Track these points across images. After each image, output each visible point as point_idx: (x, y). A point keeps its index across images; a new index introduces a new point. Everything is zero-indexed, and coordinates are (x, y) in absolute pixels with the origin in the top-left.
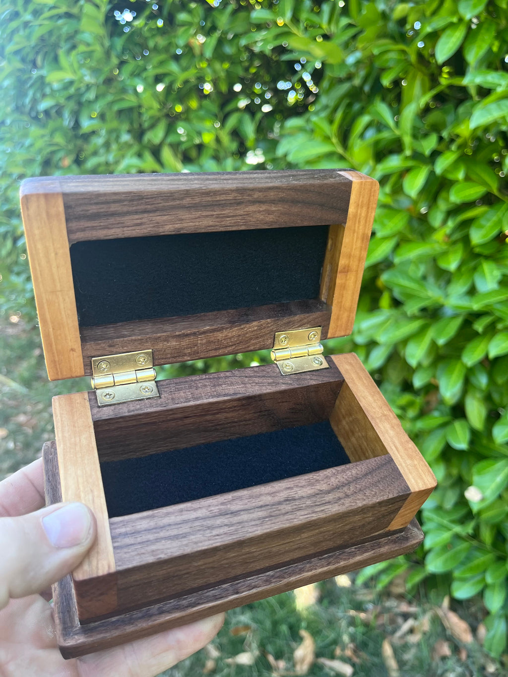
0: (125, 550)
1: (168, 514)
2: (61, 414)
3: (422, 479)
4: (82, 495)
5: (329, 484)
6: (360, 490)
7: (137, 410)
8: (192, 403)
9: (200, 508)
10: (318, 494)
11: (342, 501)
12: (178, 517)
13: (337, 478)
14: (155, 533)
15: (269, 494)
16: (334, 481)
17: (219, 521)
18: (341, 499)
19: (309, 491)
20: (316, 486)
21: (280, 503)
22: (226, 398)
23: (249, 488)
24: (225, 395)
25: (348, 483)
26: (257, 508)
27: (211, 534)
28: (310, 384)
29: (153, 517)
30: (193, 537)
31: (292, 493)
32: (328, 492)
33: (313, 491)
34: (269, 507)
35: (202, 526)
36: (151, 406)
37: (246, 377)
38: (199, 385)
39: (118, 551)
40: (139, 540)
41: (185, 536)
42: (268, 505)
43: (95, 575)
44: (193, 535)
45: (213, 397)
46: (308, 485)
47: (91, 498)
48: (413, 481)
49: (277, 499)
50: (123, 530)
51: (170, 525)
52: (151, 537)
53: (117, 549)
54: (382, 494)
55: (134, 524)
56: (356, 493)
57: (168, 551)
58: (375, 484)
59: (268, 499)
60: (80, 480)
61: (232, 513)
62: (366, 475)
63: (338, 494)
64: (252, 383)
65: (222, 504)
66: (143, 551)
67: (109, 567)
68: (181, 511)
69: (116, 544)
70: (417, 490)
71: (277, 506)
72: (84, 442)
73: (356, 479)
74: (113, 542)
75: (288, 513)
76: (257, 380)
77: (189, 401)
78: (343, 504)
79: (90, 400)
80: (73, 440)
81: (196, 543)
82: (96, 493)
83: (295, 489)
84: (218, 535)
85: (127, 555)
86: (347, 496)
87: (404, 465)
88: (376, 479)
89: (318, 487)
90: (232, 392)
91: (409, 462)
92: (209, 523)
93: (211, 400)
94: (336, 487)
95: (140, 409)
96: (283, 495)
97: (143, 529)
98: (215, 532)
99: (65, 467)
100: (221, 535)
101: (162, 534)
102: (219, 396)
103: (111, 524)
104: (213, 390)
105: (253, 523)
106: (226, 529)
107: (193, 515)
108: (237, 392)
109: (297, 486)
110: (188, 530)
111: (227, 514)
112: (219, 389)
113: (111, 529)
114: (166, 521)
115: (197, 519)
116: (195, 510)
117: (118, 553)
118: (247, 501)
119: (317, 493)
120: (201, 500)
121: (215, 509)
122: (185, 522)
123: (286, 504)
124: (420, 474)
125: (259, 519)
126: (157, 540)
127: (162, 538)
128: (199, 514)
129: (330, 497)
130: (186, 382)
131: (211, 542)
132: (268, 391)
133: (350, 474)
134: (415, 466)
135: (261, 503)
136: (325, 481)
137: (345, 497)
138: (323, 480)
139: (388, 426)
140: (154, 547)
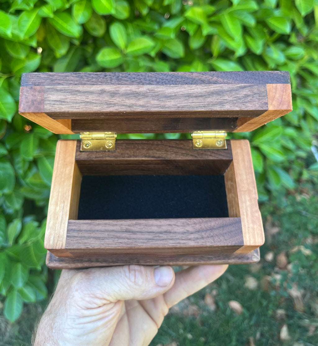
0: (72, 239)
1: (99, 224)
2: (60, 152)
3: (254, 238)
4: (59, 203)
5: (194, 228)
6: (212, 236)
7: (100, 157)
8: (132, 159)
9: (116, 225)
10: (185, 233)
11: (198, 240)
12: (103, 227)
13: (201, 225)
14: (89, 233)
15: (157, 226)
16: (198, 227)
17: (124, 235)
18: (198, 239)
19: (181, 229)
20: (186, 227)
21: (161, 233)
22: (153, 159)
23: (146, 220)
24: (153, 157)
25: (206, 230)
26: (148, 232)
27: (117, 242)
28: (208, 159)
29: (90, 224)
30: (107, 241)
31: (170, 228)
32: (192, 233)
33: (183, 230)
34: (154, 234)
35: (114, 236)
36: (109, 156)
37: (170, 147)
38: (140, 147)
39: (68, 238)
40: (80, 235)
41: (103, 238)
42: (154, 232)
43: (54, 248)
44: (108, 239)
45: (146, 157)
46: (181, 226)
47: (63, 205)
48: (248, 239)
49: (160, 230)
50: (74, 228)
51: (98, 231)
52: (86, 235)
53: (68, 237)
54: (224, 242)
55: (79, 226)
56: (209, 237)
57: (93, 245)
58: (223, 235)
59: (155, 229)
60: (60, 194)
61: (132, 232)
62: (220, 227)
63: (196, 235)
64: (172, 152)
65: (129, 225)
66: (80, 242)
67: (62, 246)
68: (106, 224)
69: (69, 235)
70: (248, 244)
71: (159, 234)
72: (67, 172)
73: (212, 229)
74: (67, 233)
75: (163, 240)
76: (175, 150)
77: (131, 157)
78: (198, 242)
79: (77, 146)
80: (62, 170)
81: (108, 244)
82: (65, 204)
83: (174, 226)
84: (121, 243)
85: (72, 242)
86: (203, 238)
87: (247, 226)
88: (225, 232)
89: (187, 228)
90: (157, 155)
91: (251, 225)
92: (118, 235)
93: (144, 159)
94: (198, 231)
95: (102, 157)
96: (165, 228)
97: (84, 230)
98: (120, 241)
99: (54, 185)
100: (123, 243)
101: (92, 235)
102: (149, 157)
103: (69, 223)
104: (147, 152)
105: (142, 241)
106: (126, 241)
107: (111, 228)
108: (160, 156)
109: (175, 225)
110: (106, 236)
111: (130, 232)
112: (151, 152)
113: (68, 226)
114: (97, 228)
115: (113, 231)
116: (113, 225)
117: (68, 240)
118: (143, 227)
119: (184, 231)
120: (118, 220)
121: (124, 228)
122: (106, 231)
123: (164, 234)
124: (255, 234)
125: (146, 239)
126: (89, 238)
127: (92, 237)
128: (115, 228)
129: (192, 236)
130: (133, 144)
131: (116, 246)
132: (180, 159)
133: (210, 224)
134: (253, 229)
135: (150, 230)
136: (193, 225)
137: (201, 238)
138: (191, 225)
139: (247, 198)
140: (86, 241)
